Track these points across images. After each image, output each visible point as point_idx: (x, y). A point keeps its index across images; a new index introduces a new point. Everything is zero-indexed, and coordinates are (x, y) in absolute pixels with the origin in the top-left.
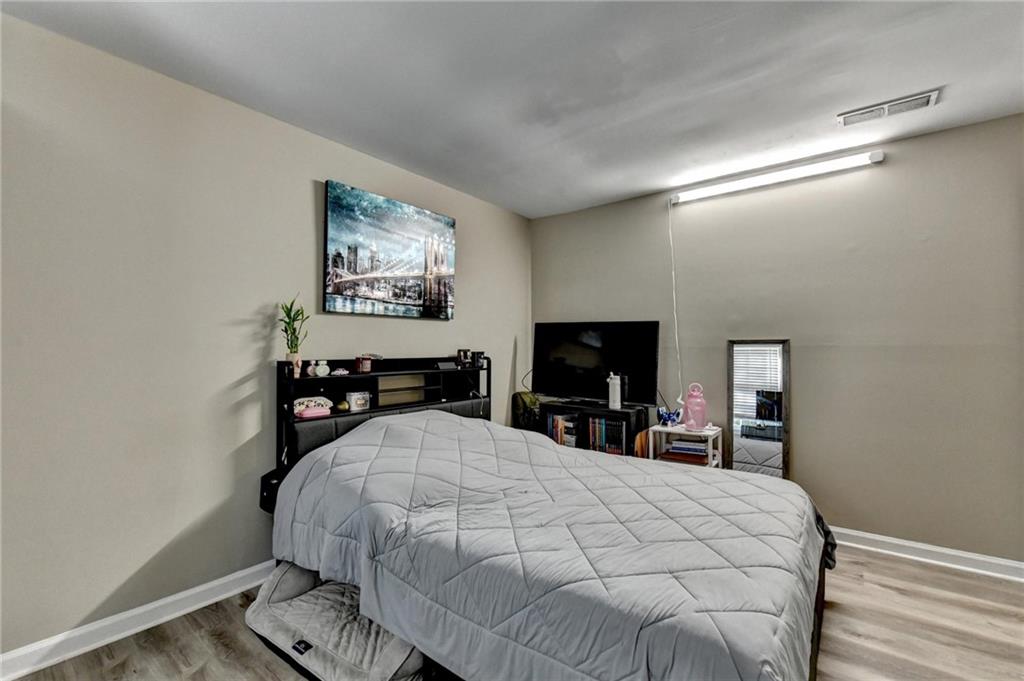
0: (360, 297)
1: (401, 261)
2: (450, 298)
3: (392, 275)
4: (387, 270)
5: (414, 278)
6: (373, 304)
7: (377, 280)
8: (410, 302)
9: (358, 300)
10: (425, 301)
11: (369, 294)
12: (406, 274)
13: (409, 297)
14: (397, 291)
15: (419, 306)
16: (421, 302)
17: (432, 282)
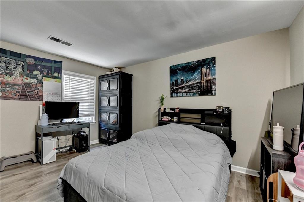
0: (179, 92)
1: (191, 79)
2: (213, 87)
3: (188, 84)
4: (186, 83)
5: (196, 83)
6: (183, 94)
7: (184, 87)
8: (195, 91)
9: (178, 93)
10: (201, 90)
11: (181, 91)
12: (193, 83)
13: (195, 90)
14: (190, 88)
15: (199, 92)
16: (200, 90)
17: (204, 83)
